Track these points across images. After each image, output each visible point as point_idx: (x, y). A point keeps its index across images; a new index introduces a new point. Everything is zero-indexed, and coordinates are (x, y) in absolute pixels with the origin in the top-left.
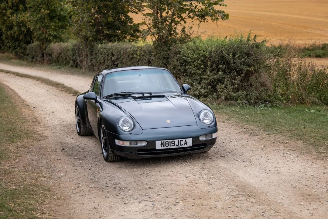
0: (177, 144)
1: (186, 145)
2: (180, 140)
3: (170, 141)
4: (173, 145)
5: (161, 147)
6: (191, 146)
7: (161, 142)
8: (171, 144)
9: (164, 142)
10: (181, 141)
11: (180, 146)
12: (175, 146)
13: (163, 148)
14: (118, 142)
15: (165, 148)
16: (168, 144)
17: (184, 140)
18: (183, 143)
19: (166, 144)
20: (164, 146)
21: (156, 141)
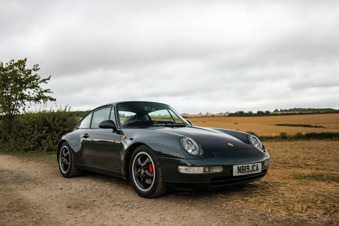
0: (251, 170)
1: (257, 170)
2: (253, 164)
3: (245, 166)
4: (248, 170)
5: (238, 173)
6: (261, 172)
7: (238, 167)
8: (247, 170)
9: (240, 167)
10: (254, 166)
11: (253, 172)
12: (250, 172)
13: (240, 174)
14: (182, 169)
15: (242, 174)
16: (244, 169)
17: (256, 164)
18: (255, 168)
19: (242, 169)
20: (240, 173)
21: (233, 166)
